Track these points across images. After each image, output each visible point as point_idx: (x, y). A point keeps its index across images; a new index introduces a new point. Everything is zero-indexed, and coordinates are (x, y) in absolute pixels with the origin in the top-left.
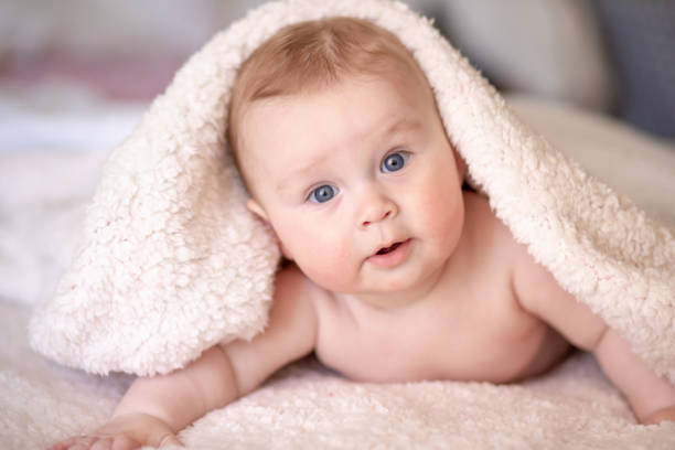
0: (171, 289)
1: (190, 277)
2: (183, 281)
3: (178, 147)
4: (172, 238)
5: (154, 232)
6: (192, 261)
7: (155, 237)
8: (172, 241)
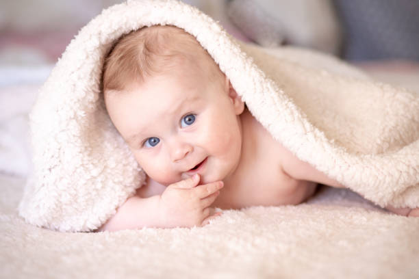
0: (94, 193)
1: (102, 182)
2: (99, 186)
3: (75, 113)
4: (87, 166)
5: (76, 168)
6: (100, 174)
7: (78, 170)
8: (87, 168)
